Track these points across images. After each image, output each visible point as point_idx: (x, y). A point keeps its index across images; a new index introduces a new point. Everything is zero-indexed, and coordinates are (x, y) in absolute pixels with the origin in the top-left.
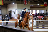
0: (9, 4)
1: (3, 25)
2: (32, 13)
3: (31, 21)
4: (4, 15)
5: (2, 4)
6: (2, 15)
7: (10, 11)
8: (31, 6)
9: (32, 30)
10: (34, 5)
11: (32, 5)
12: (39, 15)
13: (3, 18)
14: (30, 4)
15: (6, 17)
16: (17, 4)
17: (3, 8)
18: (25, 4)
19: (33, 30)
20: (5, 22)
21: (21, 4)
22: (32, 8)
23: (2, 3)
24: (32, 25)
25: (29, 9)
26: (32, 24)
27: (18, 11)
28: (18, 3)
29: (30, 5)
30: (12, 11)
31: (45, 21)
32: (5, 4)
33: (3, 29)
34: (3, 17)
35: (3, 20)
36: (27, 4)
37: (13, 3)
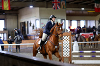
0: (22, 8)
1: (10, 51)
2: (69, 28)
3: (68, 43)
4: (12, 32)
5: (8, 9)
6: (9, 32)
7: (25, 23)
8: (68, 12)
9: (71, 63)
10: (73, 11)
11: (70, 11)
12: (84, 31)
13: (10, 37)
14: (66, 8)
15: (16, 34)
16: (38, 9)
17: (10, 16)
18: (56, 8)
19: (73, 61)
20: (14, 44)
21: (47, 7)
22: (70, 17)
23: (8, 5)
24: (70, 52)
25: (64, 19)
26: (69, 50)
27: (41, 23)
28: (40, 7)
29: (66, 10)
30: (28, 22)
31: (97, 43)
32: (14, 8)
33: (10, 60)
34: (9, 35)
35: (10, 42)
36: (60, 8)
37: (31, 7)
